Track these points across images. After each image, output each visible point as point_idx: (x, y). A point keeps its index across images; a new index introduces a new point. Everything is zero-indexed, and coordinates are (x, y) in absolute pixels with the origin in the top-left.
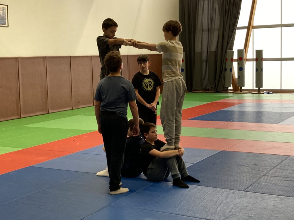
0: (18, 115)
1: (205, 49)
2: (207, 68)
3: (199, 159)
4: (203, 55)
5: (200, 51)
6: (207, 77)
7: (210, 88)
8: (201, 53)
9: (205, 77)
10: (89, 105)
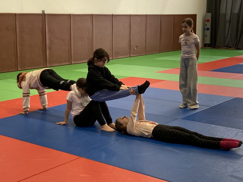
0: (69, 62)
1: (229, 11)
2: (230, 28)
3: (216, 104)
4: (227, 16)
5: (224, 13)
6: (229, 35)
7: (231, 45)
8: (225, 15)
9: (228, 35)
10: (127, 56)
